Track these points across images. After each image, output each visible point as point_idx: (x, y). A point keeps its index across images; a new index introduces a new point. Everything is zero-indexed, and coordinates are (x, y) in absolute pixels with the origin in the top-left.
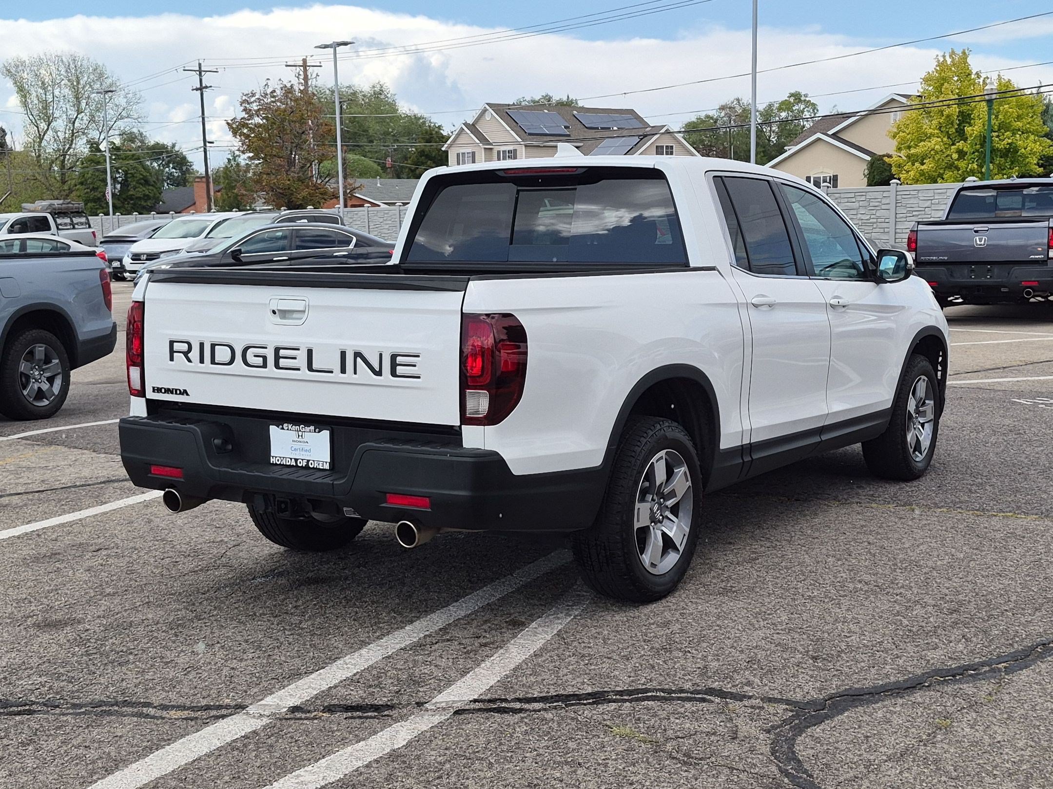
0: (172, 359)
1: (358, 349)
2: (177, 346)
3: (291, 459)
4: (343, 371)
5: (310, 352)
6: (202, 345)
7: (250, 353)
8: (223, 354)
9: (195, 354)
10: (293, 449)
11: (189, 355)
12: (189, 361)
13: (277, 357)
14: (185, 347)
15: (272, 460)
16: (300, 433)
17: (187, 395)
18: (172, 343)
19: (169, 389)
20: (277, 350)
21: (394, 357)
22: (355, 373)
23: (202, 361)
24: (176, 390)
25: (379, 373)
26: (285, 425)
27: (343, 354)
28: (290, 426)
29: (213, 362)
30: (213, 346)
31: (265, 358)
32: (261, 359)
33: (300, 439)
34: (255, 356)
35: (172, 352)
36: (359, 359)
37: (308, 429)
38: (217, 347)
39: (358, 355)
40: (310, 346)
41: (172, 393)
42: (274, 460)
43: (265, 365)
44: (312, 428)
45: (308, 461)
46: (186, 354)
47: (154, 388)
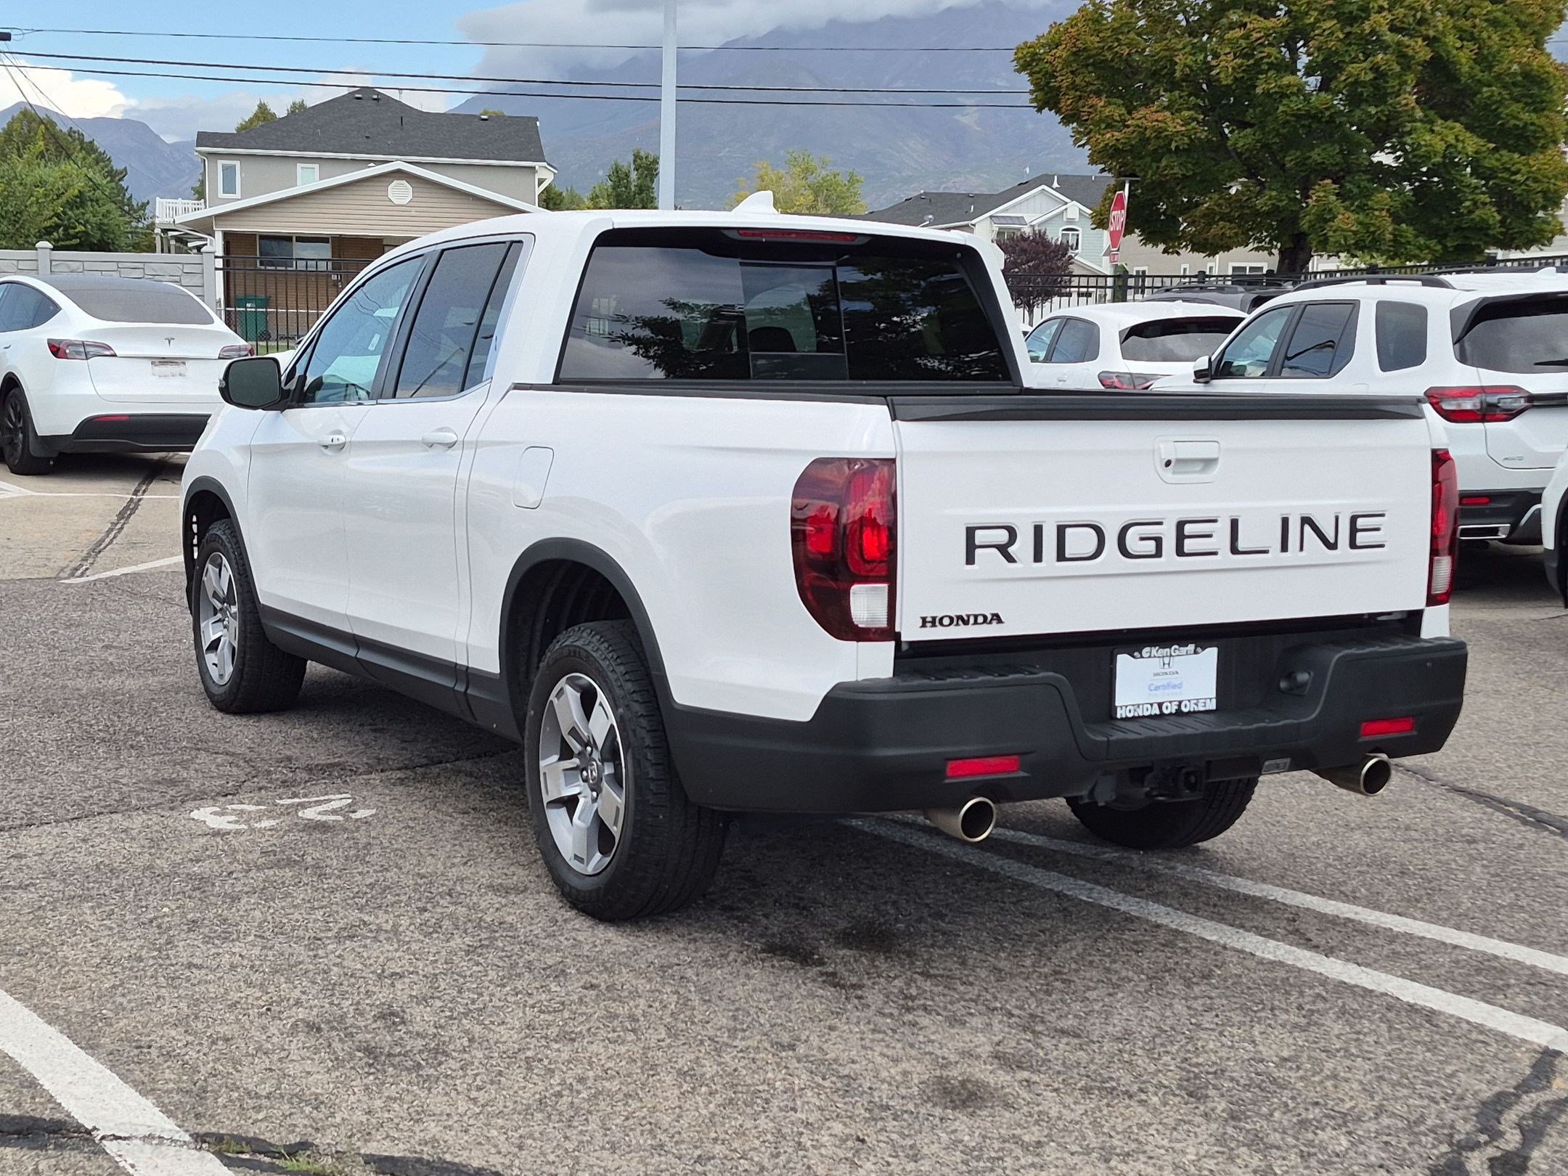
0: (970, 560)
1: (1306, 513)
2: (980, 537)
3: (1152, 705)
4: (1284, 548)
5: (1234, 524)
6: (1038, 530)
7: (1132, 534)
8: (1080, 542)
9: (1023, 548)
10: (1152, 688)
11: (1011, 550)
12: (1010, 559)
13: (1181, 537)
14: (1003, 536)
15: (1120, 714)
16: (1166, 660)
17: (1000, 621)
18: (970, 532)
19: (960, 618)
20: (1180, 525)
21: (1354, 519)
22: (1301, 549)
23: (1038, 557)
24: (976, 617)
25: (1332, 546)
26: (1146, 651)
27: (1285, 522)
28: (1154, 650)
29: (1061, 556)
30: (1061, 530)
31: (1158, 541)
32: (1153, 543)
33: (1167, 669)
34: (1142, 539)
35: (971, 548)
36: (1307, 528)
37: (1184, 650)
38: (1068, 531)
39: (1306, 521)
40: (1234, 515)
41: (966, 623)
42: (1123, 712)
43: (1158, 553)
44: (1191, 647)
45: (1180, 702)
46: (1003, 549)
47: (924, 619)
